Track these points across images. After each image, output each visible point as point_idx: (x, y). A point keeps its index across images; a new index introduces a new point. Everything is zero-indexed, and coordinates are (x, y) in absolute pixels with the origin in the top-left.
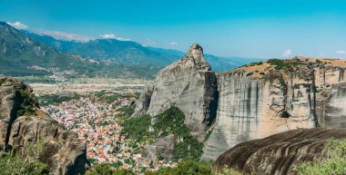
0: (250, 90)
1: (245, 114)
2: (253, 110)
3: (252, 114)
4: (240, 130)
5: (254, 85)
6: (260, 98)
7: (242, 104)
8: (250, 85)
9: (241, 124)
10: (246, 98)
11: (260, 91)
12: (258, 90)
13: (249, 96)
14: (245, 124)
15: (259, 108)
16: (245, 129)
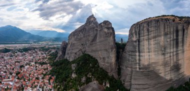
0: (177, 31)
1: (175, 50)
2: (180, 45)
3: (180, 48)
4: (172, 62)
5: (180, 27)
6: (185, 36)
7: (172, 42)
8: (177, 28)
9: (172, 58)
10: (175, 38)
11: (186, 31)
12: (184, 30)
13: (177, 36)
14: (175, 57)
15: (185, 43)
16: (175, 60)
